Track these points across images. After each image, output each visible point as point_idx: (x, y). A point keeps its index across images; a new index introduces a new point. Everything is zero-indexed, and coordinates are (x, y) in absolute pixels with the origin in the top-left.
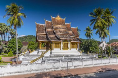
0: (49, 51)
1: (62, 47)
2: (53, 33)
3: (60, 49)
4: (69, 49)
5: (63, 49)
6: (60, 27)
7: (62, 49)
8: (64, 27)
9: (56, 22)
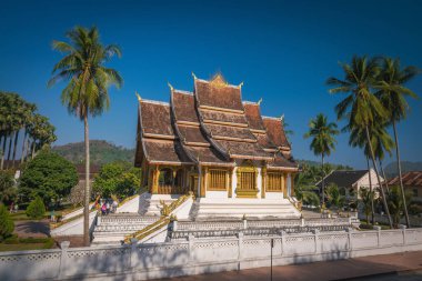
0: (190, 201)
1: (234, 186)
2: (199, 133)
3: (226, 193)
4: (259, 195)
5: (240, 193)
6: (224, 116)
7: (234, 195)
8: (240, 113)
9: (210, 96)
